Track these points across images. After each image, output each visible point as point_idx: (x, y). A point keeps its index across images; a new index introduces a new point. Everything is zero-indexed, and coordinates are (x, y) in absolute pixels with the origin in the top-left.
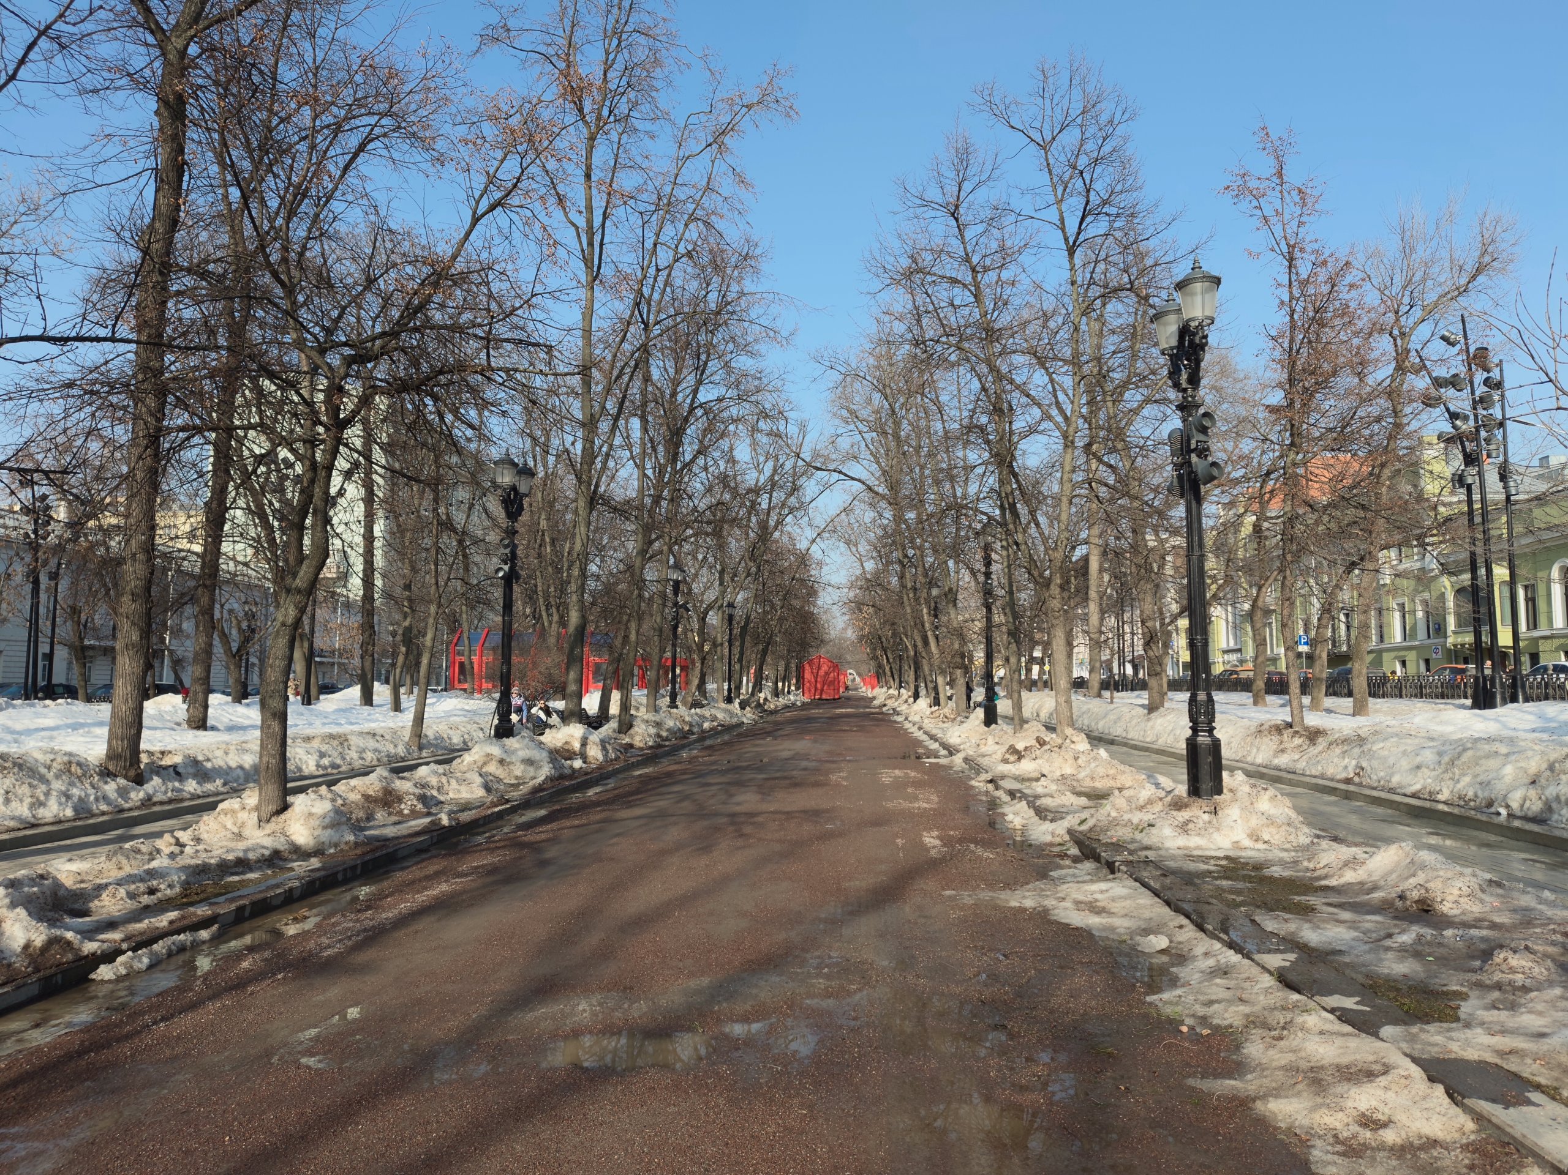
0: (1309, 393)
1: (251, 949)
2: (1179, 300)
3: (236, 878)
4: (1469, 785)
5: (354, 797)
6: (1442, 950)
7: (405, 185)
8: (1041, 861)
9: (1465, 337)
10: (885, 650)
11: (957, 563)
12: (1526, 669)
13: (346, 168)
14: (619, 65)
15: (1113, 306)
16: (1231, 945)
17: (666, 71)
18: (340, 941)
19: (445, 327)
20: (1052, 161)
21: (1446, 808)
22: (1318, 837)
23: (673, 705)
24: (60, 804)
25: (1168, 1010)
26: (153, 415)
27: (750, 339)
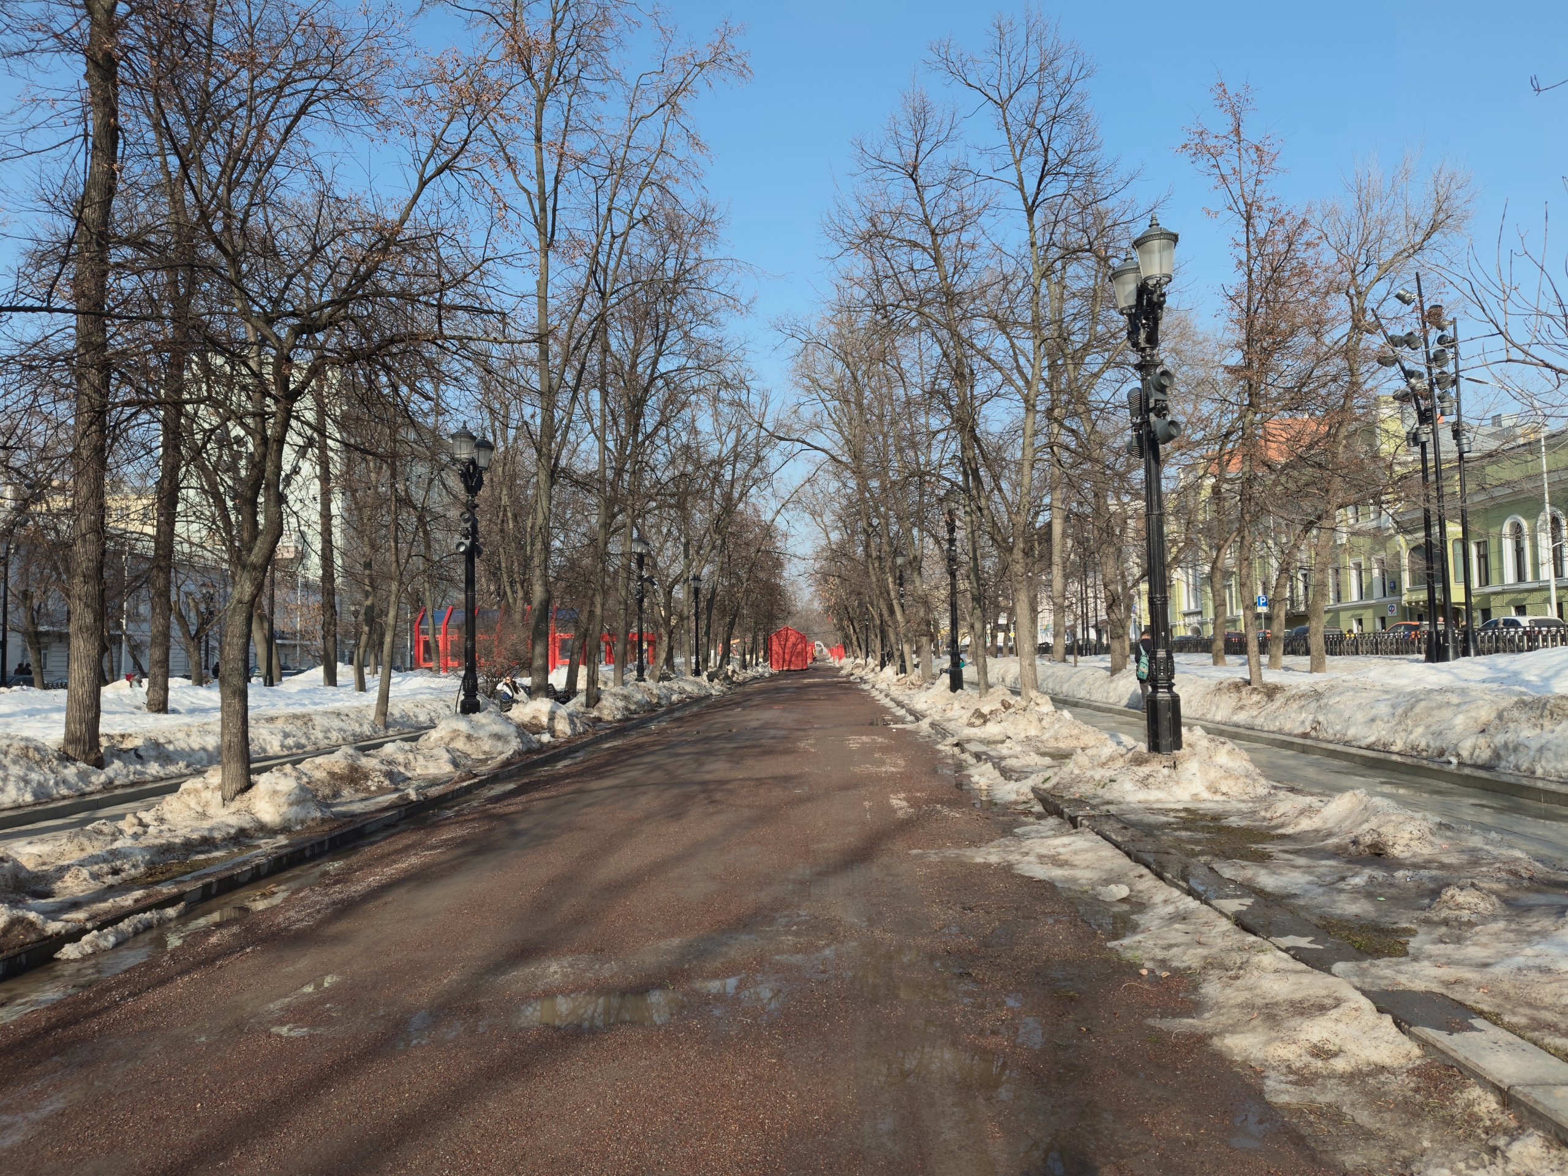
0: (1268, 353)
1: (219, 925)
2: (1137, 259)
3: (202, 857)
4: (1423, 735)
5: (320, 775)
6: (1393, 891)
7: (349, 150)
8: (1006, 818)
9: (1420, 295)
10: (851, 620)
11: (921, 530)
12: (1478, 623)
13: (288, 130)
14: (567, 25)
15: (1073, 269)
16: (1190, 892)
17: (616, 29)
18: (308, 915)
19: (395, 295)
20: (1009, 120)
21: (1399, 759)
22: (1275, 788)
23: (641, 678)
24: (19, 789)
25: (1129, 955)
26: (97, 391)
27: (710, 308)
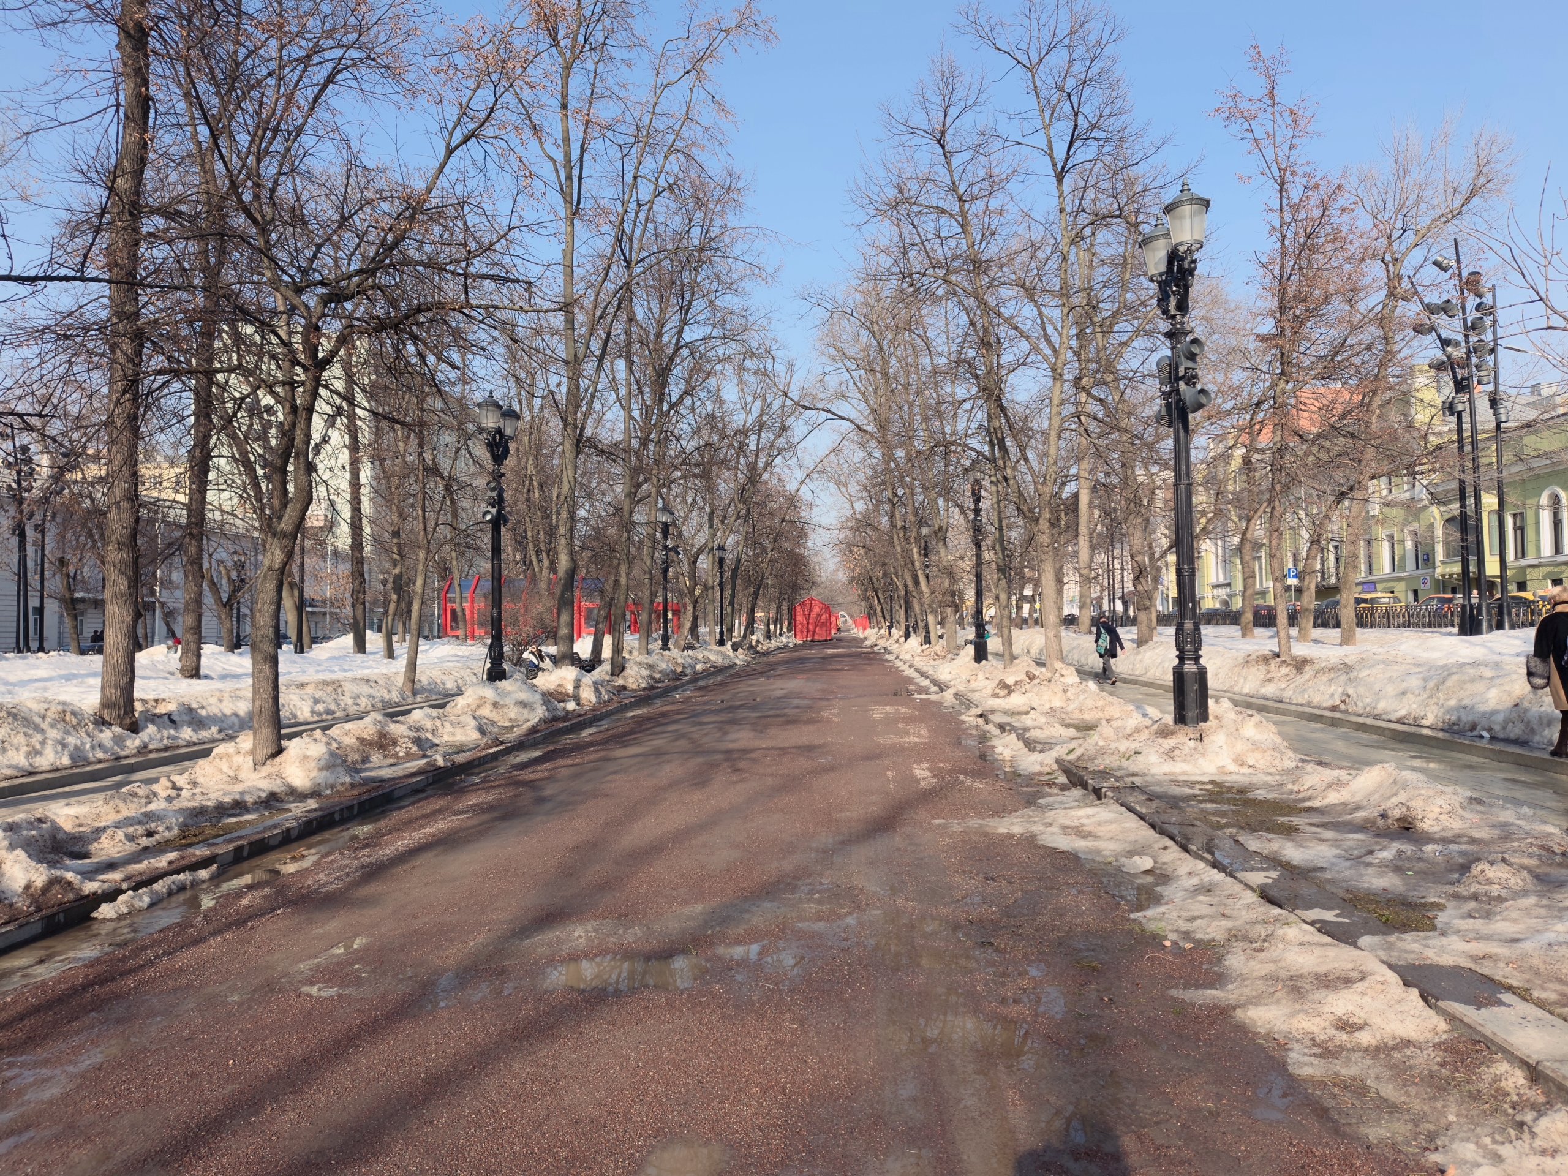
0: (1300, 320)
1: (250, 887)
2: (1168, 225)
3: (234, 820)
4: (1453, 709)
5: (349, 740)
6: (1421, 865)
7: (376, 118)
8: (1030, 789)
9: (1458, 261)
10: (876, 591)
11: (947, 500)
13: (316, 98)
15: (1103, 235)
16: (1215, 865)
18: (338, 878)
19: (422, 264)
20: (1039, 84)
21: (1429, 732)
22: (1303, 761)
23: (665, 647)
24: (57, 752)
25: (1152, 927)
26: (130, 360)
27: (735, 277)
